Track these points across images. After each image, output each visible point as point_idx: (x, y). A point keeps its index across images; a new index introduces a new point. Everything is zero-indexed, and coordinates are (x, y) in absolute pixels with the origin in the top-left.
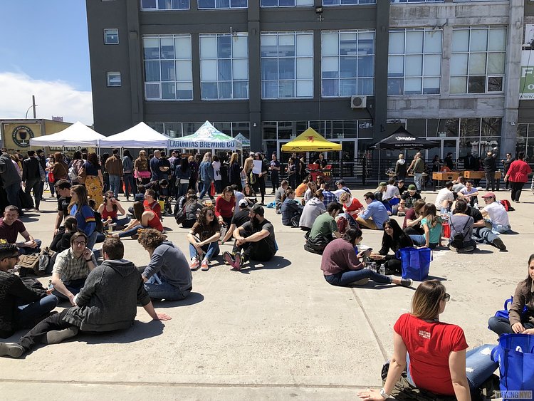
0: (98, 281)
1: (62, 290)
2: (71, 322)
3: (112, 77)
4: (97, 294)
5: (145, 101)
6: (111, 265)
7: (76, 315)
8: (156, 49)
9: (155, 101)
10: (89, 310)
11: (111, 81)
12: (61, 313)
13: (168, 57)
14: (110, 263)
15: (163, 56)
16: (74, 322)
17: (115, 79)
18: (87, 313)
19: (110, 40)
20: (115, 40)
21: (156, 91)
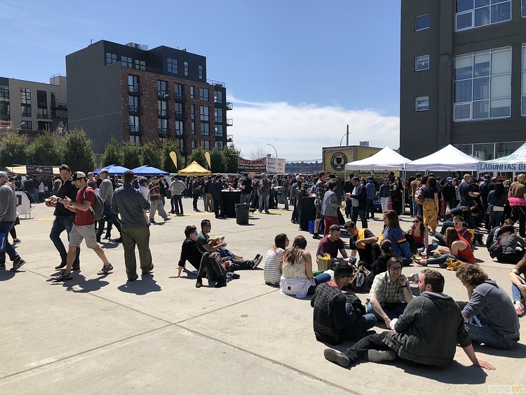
0: (417, 311)
1: (379, 311)
2: (390, 346)
3: (420, 102)
4: (415, 323)
5: (452, 122)
6: (431, 297)
7: (394, 340)
8: (469, 68)
9: (465, 122)
10: (407, 339)
11: (419, 106)
12: (381, 335)
13: (482, 74)
14: (430, 295)
15: (476, 74)
16: (392, 346)
17: (423, 103)
18: (406, 341)
19: (420, 66)
20: (426, 66)
21: (465, 111)
